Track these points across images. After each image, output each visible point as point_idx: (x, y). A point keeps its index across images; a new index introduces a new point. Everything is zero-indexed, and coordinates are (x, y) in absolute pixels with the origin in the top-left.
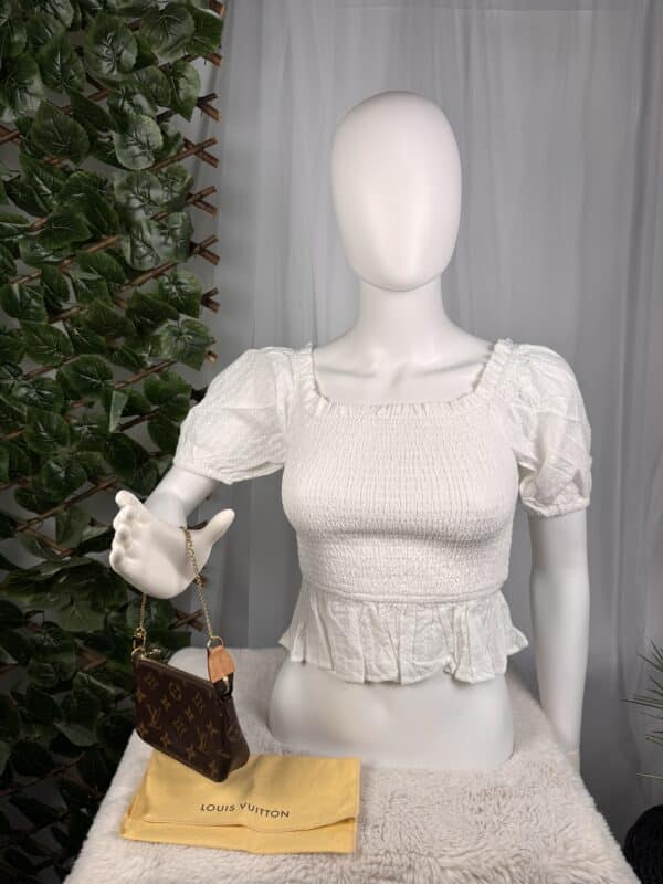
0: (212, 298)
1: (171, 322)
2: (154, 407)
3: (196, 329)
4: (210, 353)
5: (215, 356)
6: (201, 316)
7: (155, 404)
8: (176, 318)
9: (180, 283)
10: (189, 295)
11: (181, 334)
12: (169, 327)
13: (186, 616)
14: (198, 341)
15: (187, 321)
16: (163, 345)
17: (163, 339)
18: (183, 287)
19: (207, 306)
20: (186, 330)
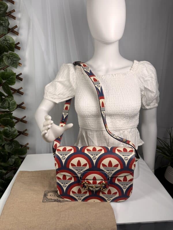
0: (18, 45)
1: (5, 53)
2: (4, 81)
3: (14, 55)
4: (19, 63)
5: (21, 64)
6: (15, 51)
7: (4, 80)
8: (7, 52)
9: (7, 40)
10: (10, 44)
11: (10, 57)
12: (6, 55)
13: (23, 146)
14: (15, 59)
15: (11, 53)
16: (4, 61)
17: (4, 59)
18: (8, 41)
19: (17, 48)
20: (11, 56)
